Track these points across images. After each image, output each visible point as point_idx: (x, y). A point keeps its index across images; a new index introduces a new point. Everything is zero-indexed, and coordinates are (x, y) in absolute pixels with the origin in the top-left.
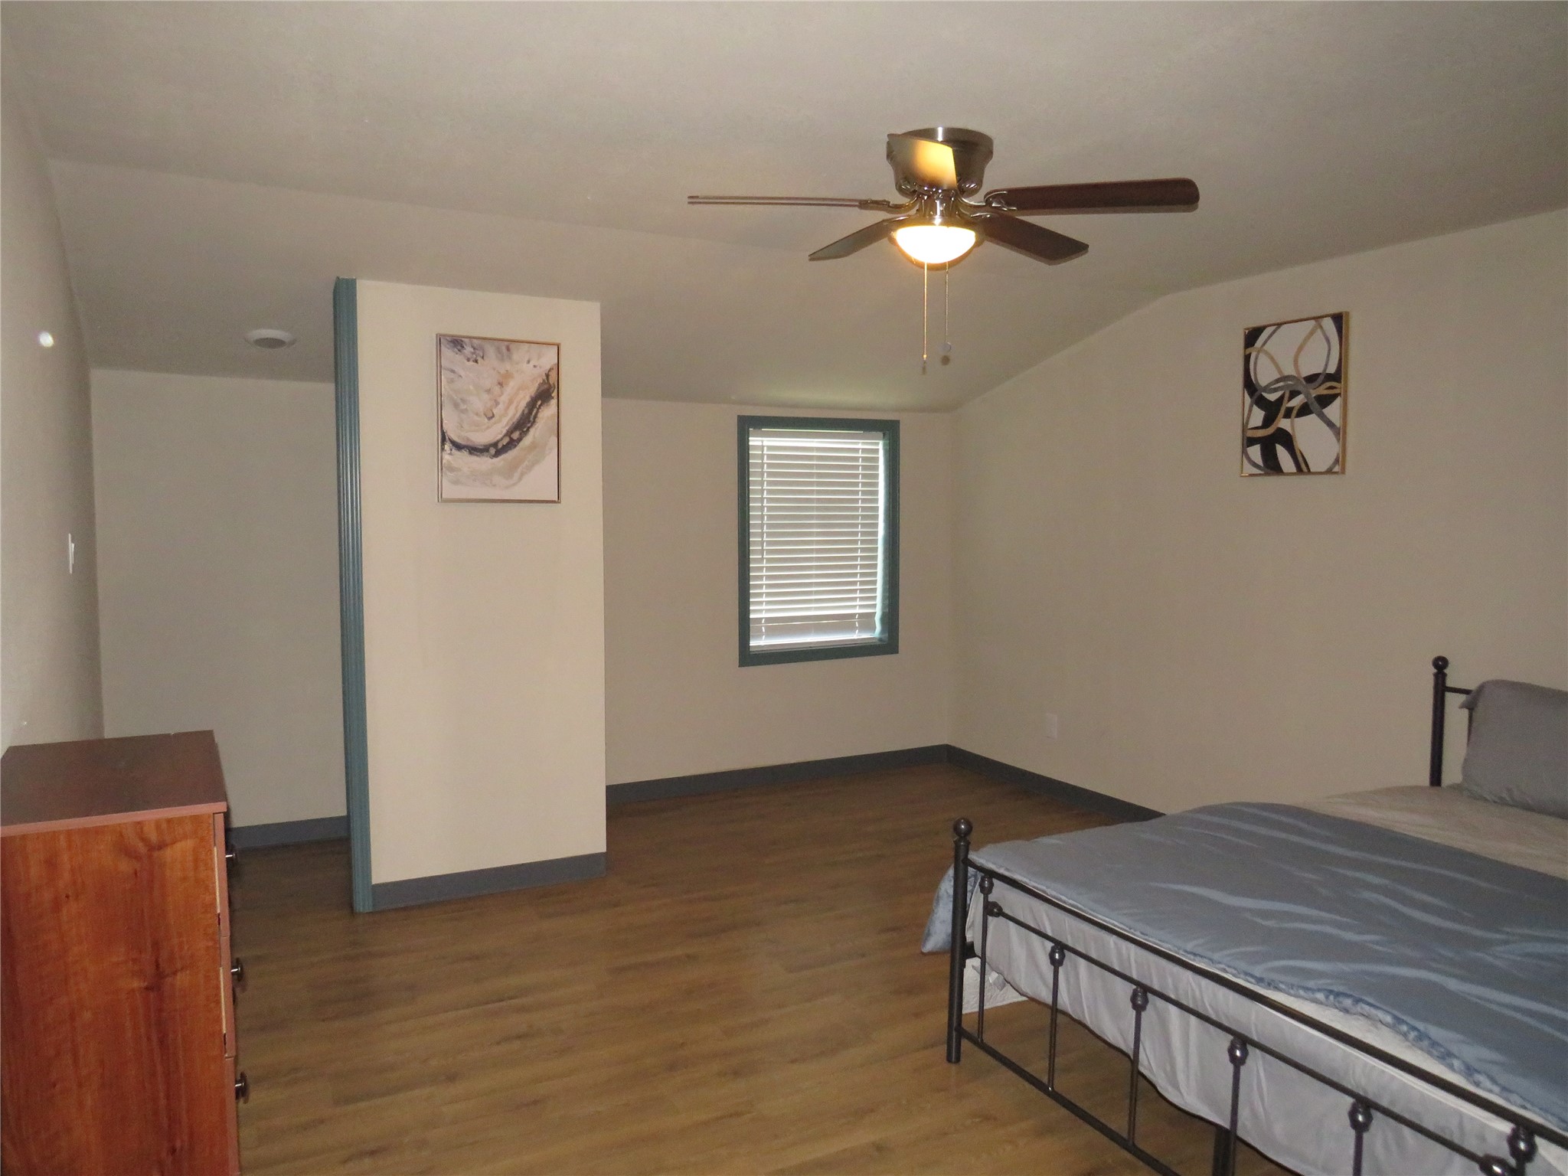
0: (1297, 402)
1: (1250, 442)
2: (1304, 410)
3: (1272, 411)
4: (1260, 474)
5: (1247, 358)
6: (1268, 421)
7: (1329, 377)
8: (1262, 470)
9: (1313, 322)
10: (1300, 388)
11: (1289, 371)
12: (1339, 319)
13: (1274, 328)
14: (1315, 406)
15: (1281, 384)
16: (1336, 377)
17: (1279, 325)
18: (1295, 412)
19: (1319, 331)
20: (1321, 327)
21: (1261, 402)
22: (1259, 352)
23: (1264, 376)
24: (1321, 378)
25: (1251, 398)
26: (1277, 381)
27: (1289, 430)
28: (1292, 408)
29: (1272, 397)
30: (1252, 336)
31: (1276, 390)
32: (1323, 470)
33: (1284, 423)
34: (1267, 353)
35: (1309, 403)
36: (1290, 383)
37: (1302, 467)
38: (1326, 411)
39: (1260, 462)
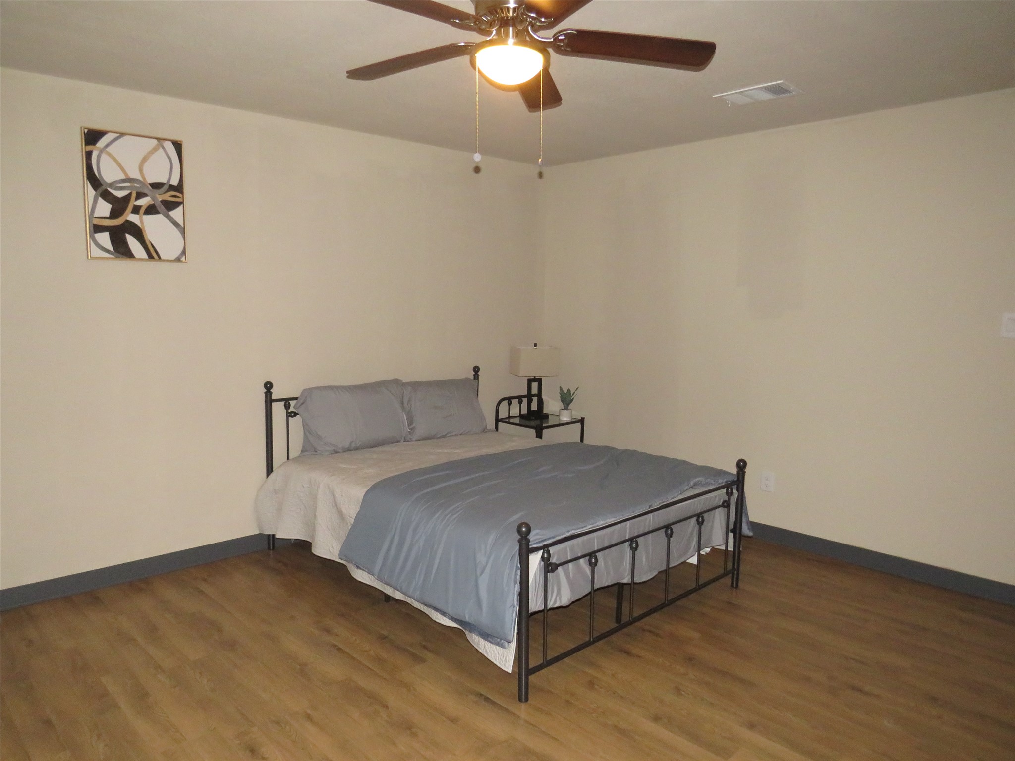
0: (144, 202)
1: (97, 229)
2: (151, 210)
3: (119, 206)
4: (112, 258)
5: (89, 154)
6: (114, 214)
7: (172, 188)
8: (112, 254)
9: (155, 142)
10: (146, 191)
11: (134, 174)
12: (178, 146)
13: (116, 135)
14: (162, 208)
15: (128, 184)
16: (179, 188)
17: (122, 135)
18: (142, 210)
19: (161, 149)
20: (163, 148)
21: (106, 195)
22: (101, 151)
23: (109, 173)
24: (165, 188)
25: (95, 190)
26: (124, 181)
27: (138, 223)
28: (140, 207)
29: (120, 194)
30: (92, 137)
31: (122, 188)
32: (173, 258)
33: (134, 218)
34: (109, 154)
35: (156, 205)
36: (136, 185)
37: (152, 254)
38: (172, 213)
39: (111, 248)
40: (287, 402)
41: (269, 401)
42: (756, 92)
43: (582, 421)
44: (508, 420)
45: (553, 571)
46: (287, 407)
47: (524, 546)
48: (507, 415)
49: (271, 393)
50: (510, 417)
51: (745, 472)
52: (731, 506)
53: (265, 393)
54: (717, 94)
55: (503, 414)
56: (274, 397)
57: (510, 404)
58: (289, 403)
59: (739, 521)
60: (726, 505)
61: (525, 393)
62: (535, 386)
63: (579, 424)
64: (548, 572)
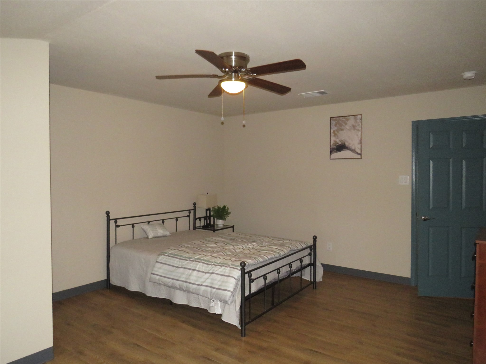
40: (116, 220)
41: (108, 220)
42: (314, 93)
43: (233, 227)
44: (199, 228)
45: (253, 282)
46: (116, 222)
47: (243, 271)
48: (199, 225)
49: (109, 216)
50: (200, 226)
51: (316, 241)
52: (312, 255)
53: (107, 216)
54: (300, 93)
55: (197, 225)
56: (111, 218)
57: (200, 220)
58: (117, 221)
59: (315, 261)
60: (310, 254)
61: (205, 215)
62: (208, 212)
63: (232, 228)
64: (251, 282)
